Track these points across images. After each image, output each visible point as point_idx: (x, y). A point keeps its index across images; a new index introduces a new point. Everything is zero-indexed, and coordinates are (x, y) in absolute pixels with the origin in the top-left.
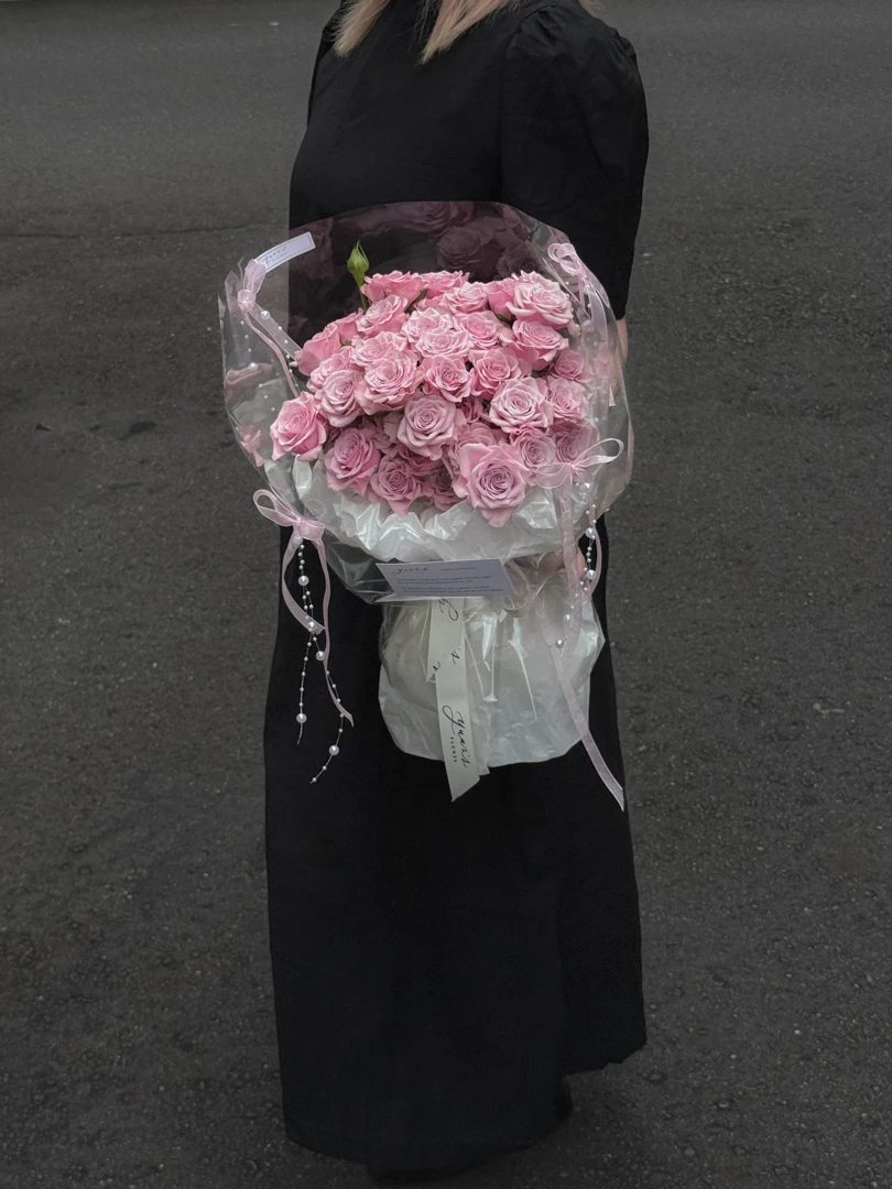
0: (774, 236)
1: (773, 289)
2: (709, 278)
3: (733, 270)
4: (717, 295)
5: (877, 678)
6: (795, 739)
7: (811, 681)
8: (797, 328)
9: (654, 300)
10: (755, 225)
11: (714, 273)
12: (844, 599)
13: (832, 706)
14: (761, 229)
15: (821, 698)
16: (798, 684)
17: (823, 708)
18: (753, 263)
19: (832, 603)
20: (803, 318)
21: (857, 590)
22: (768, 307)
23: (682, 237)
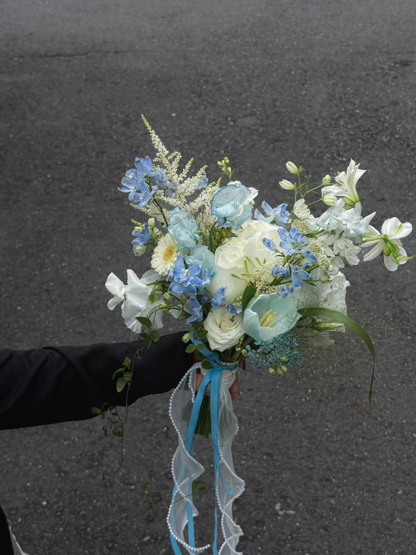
0: (387, 74)
1: (372, 117)
2: (337, 106)
3: (353, 101)
4: (337, 120)
5: (327, 480)
6: (252, 541)
7: (283, 479)
8: (377, 149)
9: (297, 123)
10: (378, 64)
11: (341, 102)
12: (330, 398)
13: (289, 507)
14: (381, 68)
15: (283, 497)
16: (272, 481)
17: (281, 509)
18: (367, 96)
19: (320, 401)
20: (382, 142)
21: (341, 389)
22: (364, 131)
23: (332, 73)
